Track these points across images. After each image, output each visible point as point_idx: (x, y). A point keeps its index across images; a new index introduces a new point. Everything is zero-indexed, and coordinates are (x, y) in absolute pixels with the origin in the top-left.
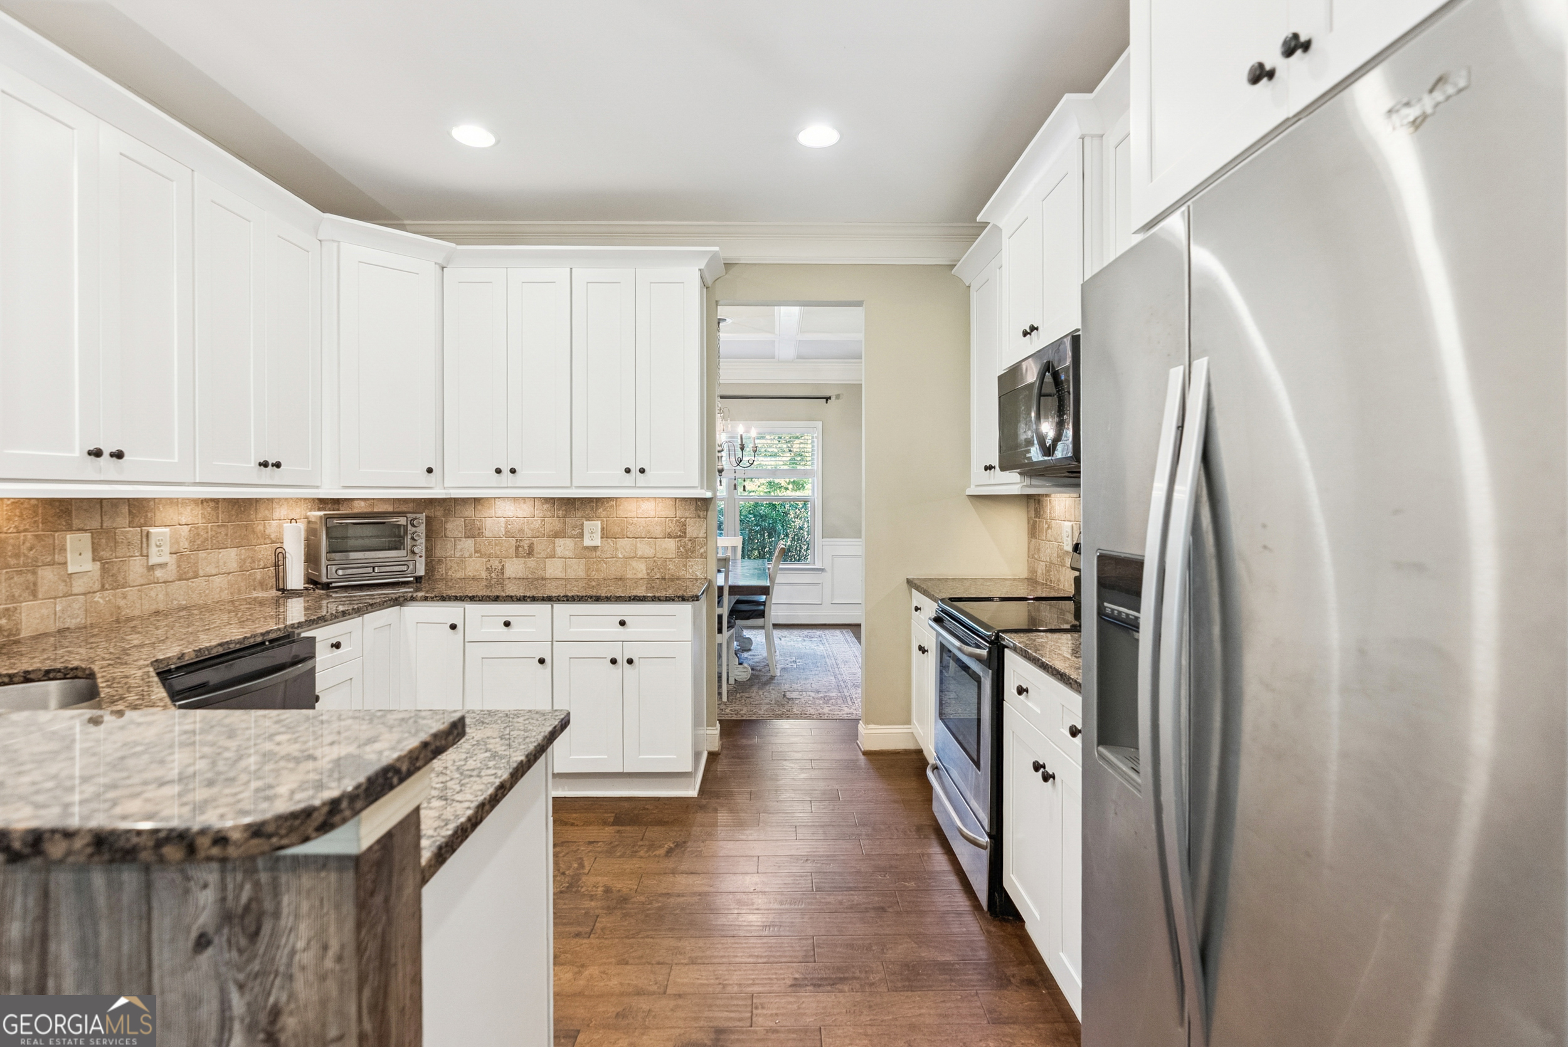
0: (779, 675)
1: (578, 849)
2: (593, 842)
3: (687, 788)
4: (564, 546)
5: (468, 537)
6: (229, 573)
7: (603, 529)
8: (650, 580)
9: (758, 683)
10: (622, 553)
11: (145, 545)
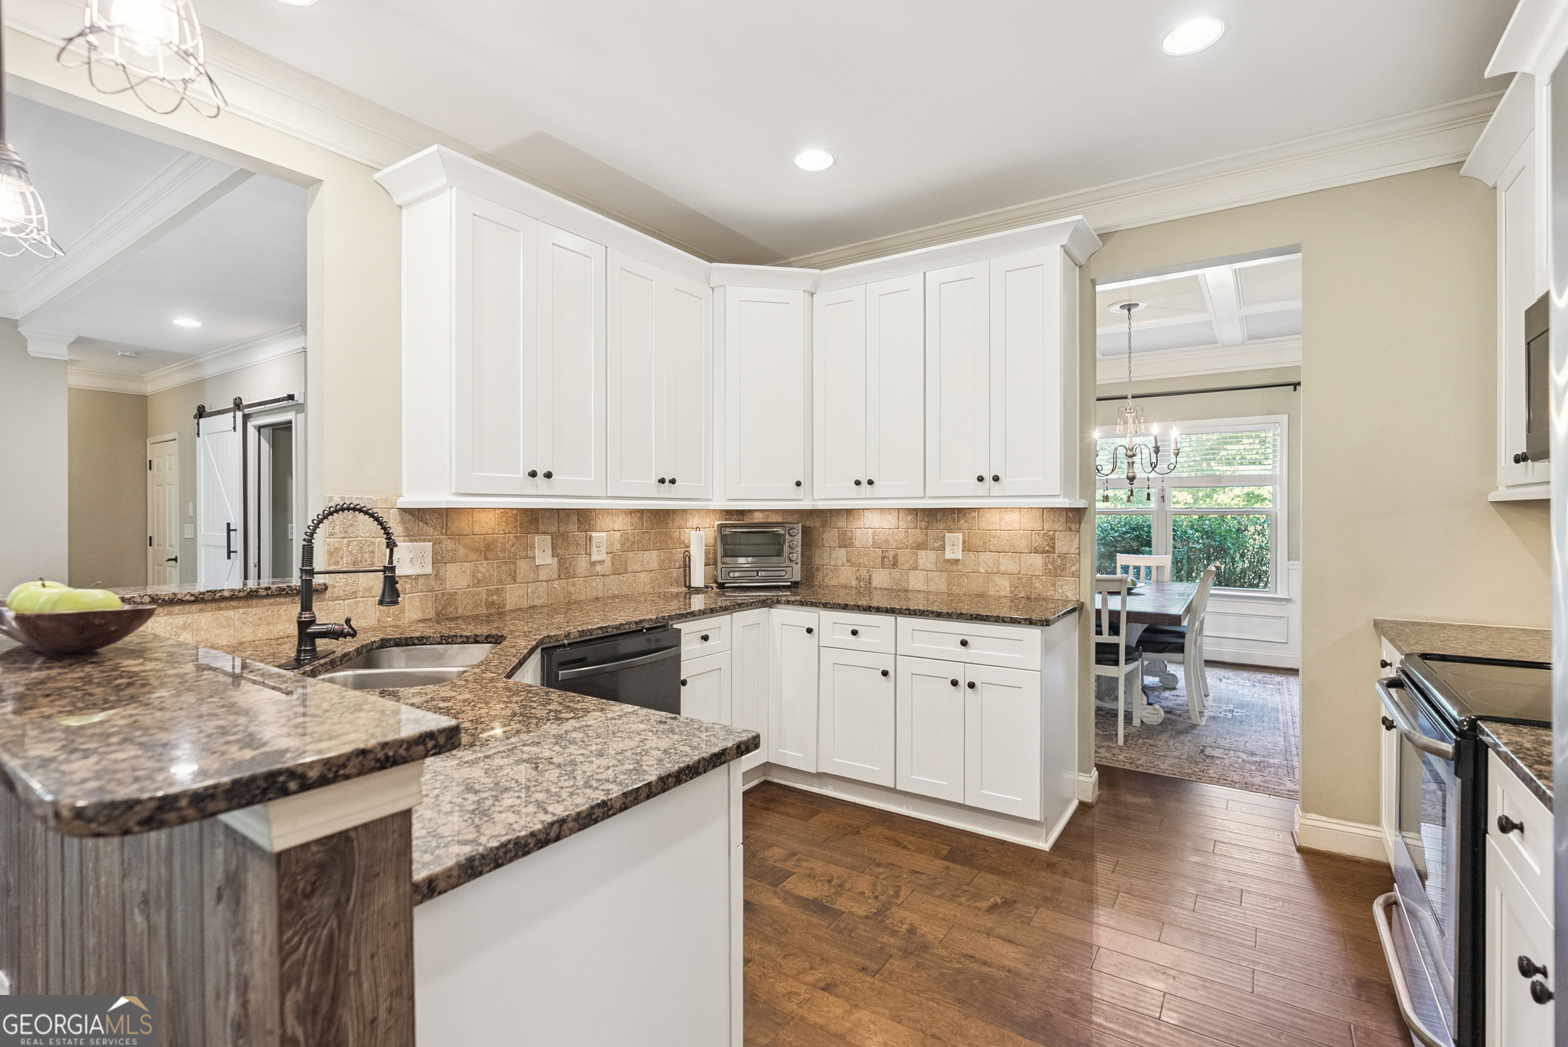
0: (1204, 724)
1: (900, 876)
2: (918, 872)
3: (1038, 839)
4: (926, 558)
5: (841, 547)
6: (651, 571)
7: (964, 542)
8: (1014, 599)
9: (1172, 730)
10: (984, 568)
11: (588, 546)
